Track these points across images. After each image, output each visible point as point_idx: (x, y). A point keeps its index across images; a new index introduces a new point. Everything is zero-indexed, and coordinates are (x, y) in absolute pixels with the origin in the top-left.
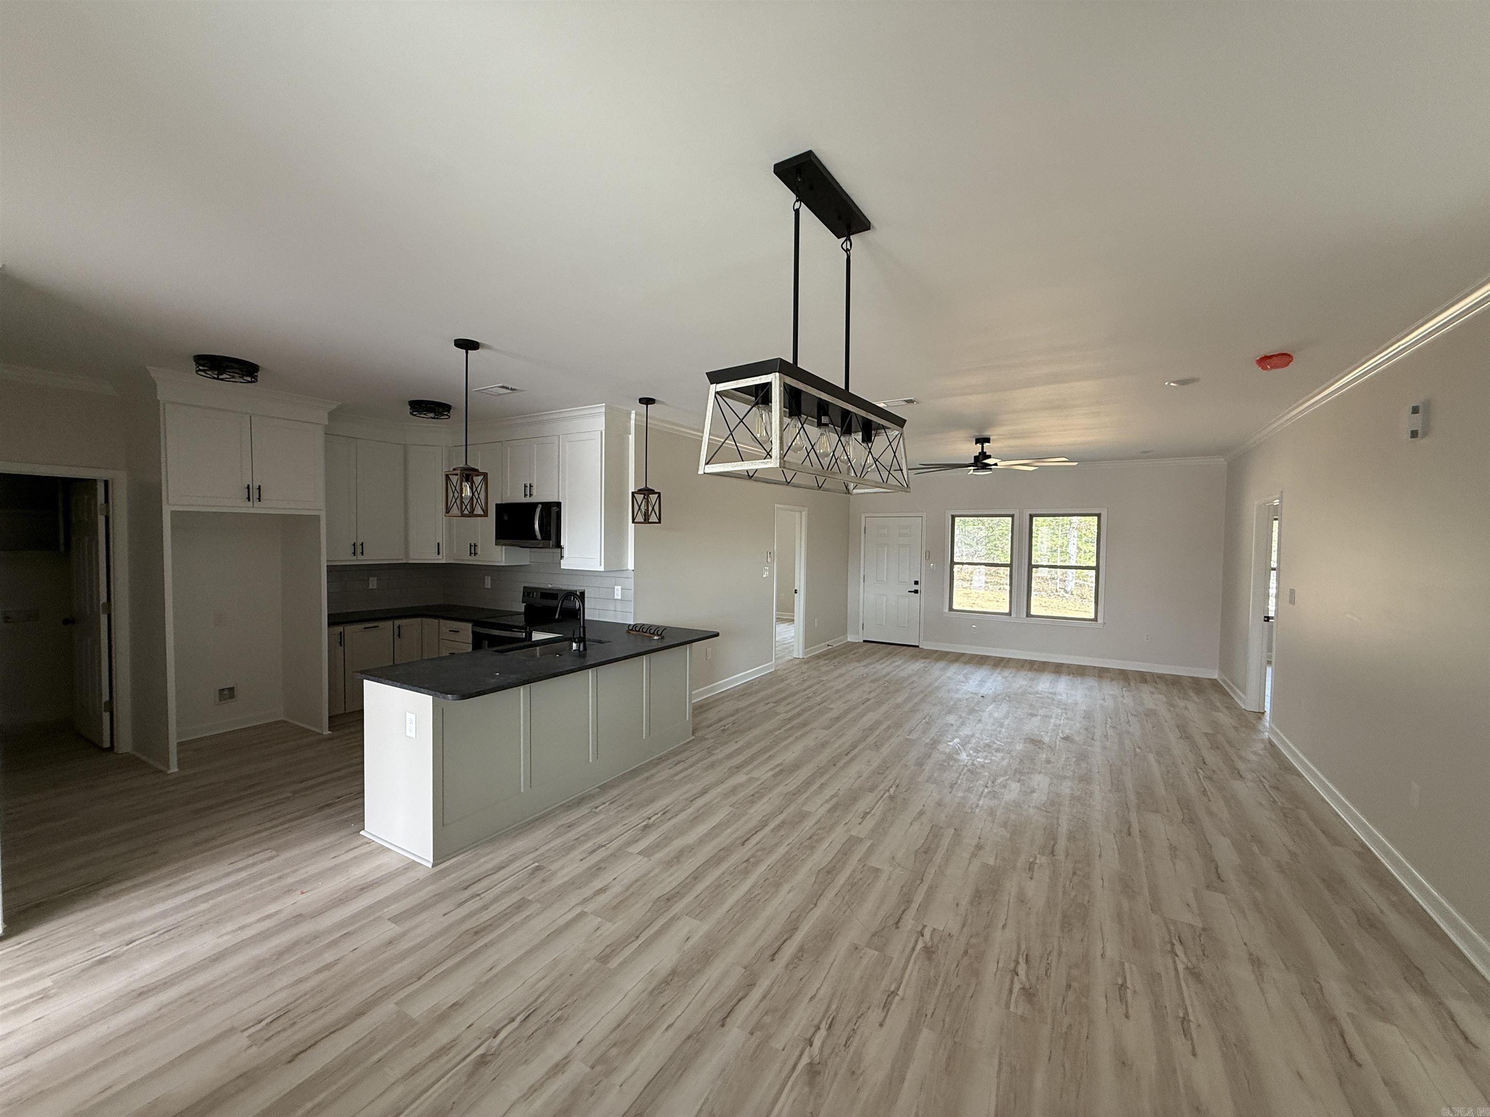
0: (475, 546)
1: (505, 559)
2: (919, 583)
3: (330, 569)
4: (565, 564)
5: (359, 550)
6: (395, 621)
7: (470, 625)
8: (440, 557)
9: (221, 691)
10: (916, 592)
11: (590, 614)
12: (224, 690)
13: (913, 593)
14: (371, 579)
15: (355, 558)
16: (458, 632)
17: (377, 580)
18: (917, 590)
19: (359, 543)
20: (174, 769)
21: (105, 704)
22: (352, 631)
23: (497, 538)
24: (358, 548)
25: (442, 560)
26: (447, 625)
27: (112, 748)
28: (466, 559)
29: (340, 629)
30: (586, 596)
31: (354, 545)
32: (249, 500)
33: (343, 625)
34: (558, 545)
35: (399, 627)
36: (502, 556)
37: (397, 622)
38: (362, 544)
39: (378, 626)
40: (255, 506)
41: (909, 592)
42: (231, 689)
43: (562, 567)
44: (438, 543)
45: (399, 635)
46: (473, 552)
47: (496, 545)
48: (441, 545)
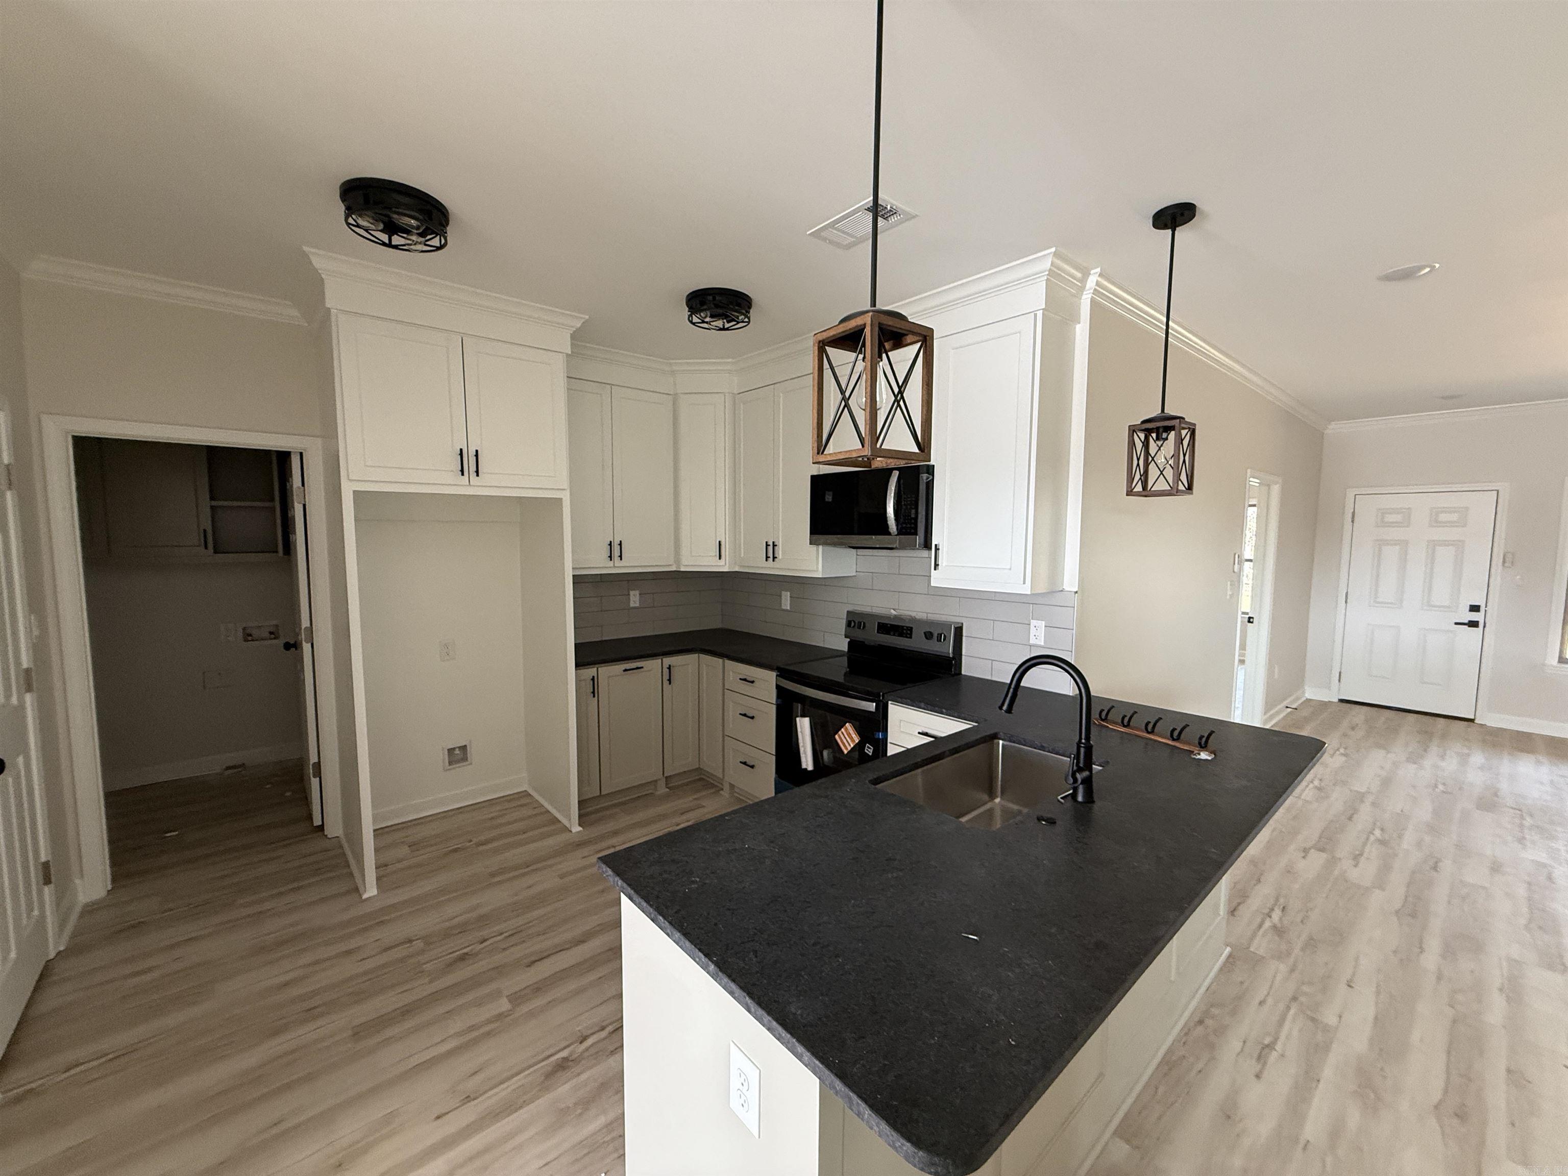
0: (774, 545)
1: (823, 567)
2: (1482, 609)
3: (578, 580)
4: (938, 579)
5: (616, 553)
6: (664, 659)
7: (774, 674)
8: (722, 562)
9: (451, 751)
10: (1473, 624)
11: (969, 667)
12: (454, 749)
13: (1466, 627)
14: (632, 593)
15: (611, 564)
16: (753, 682)
17: (640, 594)
18: (1478, 622)
19: (617, 542)
20: (371, 890)
21: (313, 765)
22: (609, 673)
23: (811, 533)
24: (615, 550)
25: (724, 566)
26: (738, 669)
27: (321, 828)
28: (759, 565)
29: (591, 671)
30: (964, 633)
31: (610, 544)
32: (463, 474)
33: (597, 666)
34: (927, 545)
35: (669, 668)
36: (818, 564)
37: (668, 661)
38: (620, 544)
39: (642, 668)
40: (471, 483)
41: (1456, 624)
42: (464, 748)
43: (932, 585)
44: (720, 542)
45: (669, 680)
46: (770, 554)
47: (811, 544)
48: (723, 544)
